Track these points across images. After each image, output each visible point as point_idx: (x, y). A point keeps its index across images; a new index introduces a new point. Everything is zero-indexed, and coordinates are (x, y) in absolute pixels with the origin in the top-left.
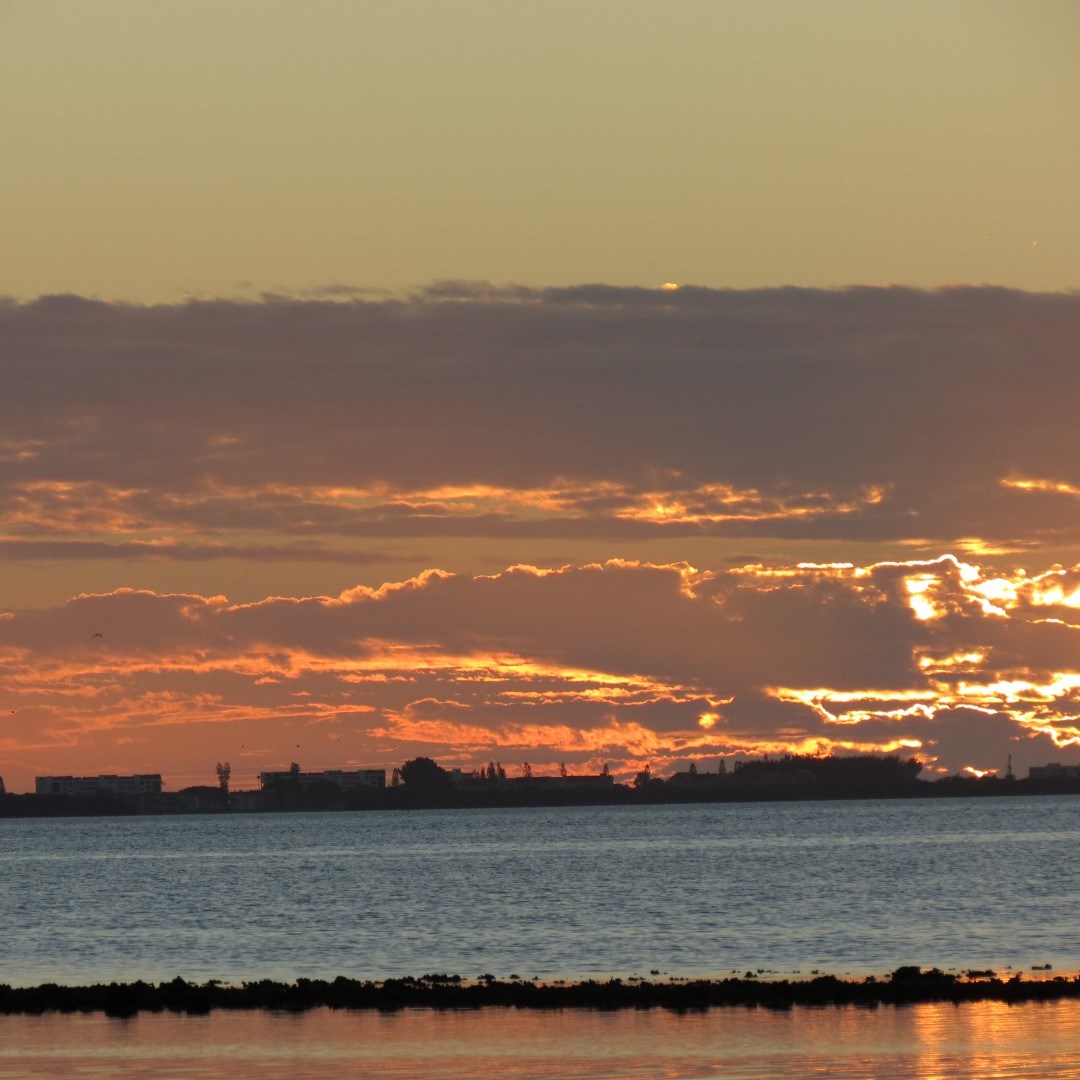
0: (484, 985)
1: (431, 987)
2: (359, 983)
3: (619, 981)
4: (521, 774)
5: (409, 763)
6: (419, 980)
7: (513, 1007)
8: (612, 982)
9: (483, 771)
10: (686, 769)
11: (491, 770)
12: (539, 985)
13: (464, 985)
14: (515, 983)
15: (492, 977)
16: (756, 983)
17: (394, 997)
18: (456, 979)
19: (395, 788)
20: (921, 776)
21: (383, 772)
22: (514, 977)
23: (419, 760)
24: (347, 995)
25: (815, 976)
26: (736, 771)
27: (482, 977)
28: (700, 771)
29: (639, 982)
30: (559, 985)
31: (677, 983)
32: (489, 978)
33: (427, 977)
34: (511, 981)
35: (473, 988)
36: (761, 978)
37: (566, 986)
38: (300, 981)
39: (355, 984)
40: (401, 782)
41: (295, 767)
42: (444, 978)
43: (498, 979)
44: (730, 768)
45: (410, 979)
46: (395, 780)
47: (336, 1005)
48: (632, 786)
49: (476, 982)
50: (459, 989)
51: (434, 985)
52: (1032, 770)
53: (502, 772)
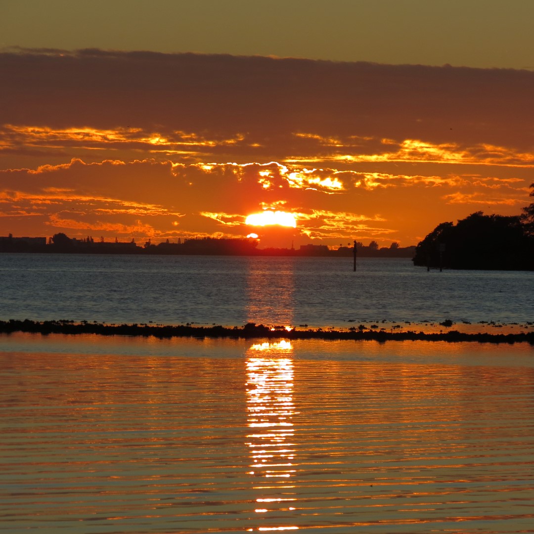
0: (84, 325)
1: (62, 325)
2: (34, 322)
3: (136, 325)
4: (100, 241)
5: (56, 235)
6: (58, 322)
7: (95, 334)
8: (134, 325)
9: (85, 239)
10: (165, 242)
11: (88, 239)
12: (105, 325)
13: (75, 324)
14: (96, 325)
15: (87, 322)
16: (190, 327)
17: (47, 328)
18: (72, 322)
19: (50, 245)
20: (257, 247)
21: (45, 238)
22: (95, 322)
23: (60, 234)
24: (29, 327)
25: (214, 326)
26: (185, 243)
27: (82, 321)
28: (170, 242)
29: (144, 326)
30: (113, 326)
31: (160, 326)
32: (85, 322)
33: (61, 321)
34: (94, 323)
35: (79, 325)
36: (193, 326)
37: (115, 326)
38: (11, 320)
39: (32, 322)
40: (52, 242)
41: (11, 235)
42: (68, 321)
43: (89, 322)
44: (182, 242)
45: (54, 321)
46: (50, 241)
47: (24, 330)
48: (144, 247)
49: (80, 324)
50: (73, 325)
51: (63, 324)
52: (301, 246)
53: (92, 240)
